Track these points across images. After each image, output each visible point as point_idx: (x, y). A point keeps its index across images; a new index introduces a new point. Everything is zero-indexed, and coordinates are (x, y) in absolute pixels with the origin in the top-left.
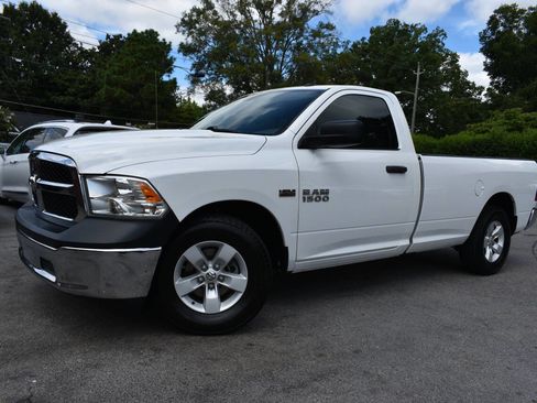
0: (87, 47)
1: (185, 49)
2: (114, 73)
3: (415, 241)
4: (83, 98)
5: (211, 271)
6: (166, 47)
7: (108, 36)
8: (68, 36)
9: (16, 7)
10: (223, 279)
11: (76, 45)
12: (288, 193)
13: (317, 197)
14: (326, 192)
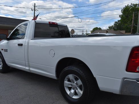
12: (2, 50)
13: (6, 51)
14: (7, 50)
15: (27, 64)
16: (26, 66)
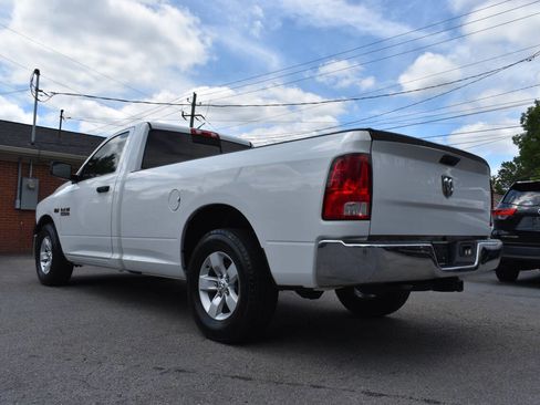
12: (56, 211)
13: (65, 212)
14: (68, 209)
15: (115, 244)
16: (112, 251)
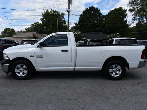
0: (104, 15)
1: (131, 11)
2: (109, 21)
3: (76, 68)
4: (102, 28)
5: (22, 69)
6: (125, 11)
7: (110, 11)
8: (100, 13)
9: (88, 8)
10: (24, 71)
11: (102, 15)
